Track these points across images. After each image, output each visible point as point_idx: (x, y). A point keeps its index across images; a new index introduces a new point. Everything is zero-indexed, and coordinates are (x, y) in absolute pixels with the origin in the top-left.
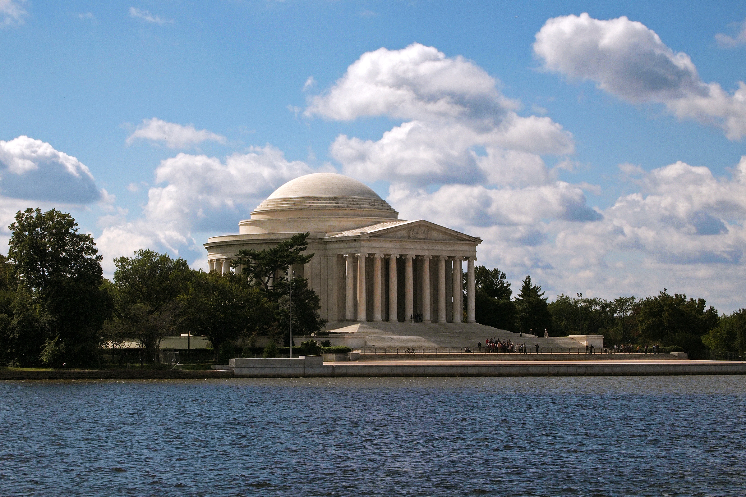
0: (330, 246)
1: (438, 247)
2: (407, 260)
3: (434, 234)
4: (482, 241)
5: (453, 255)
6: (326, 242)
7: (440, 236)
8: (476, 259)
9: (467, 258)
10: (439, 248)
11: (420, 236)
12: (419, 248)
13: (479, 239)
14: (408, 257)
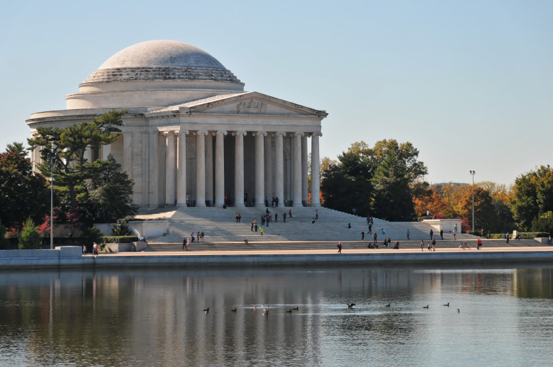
0: (151, 122)
1: (274, 122)
2: (236, 138)
3: (270, 108)
4: (327, 114)
5: (294, 131)
6: (148, 118)
7: (277, 109)
8: (321, 135)
9: (310, 134)
10: (276, 124)
11: (252, 110)
12: (251, 123)
13: (324, 112)
14: (238, 134)
